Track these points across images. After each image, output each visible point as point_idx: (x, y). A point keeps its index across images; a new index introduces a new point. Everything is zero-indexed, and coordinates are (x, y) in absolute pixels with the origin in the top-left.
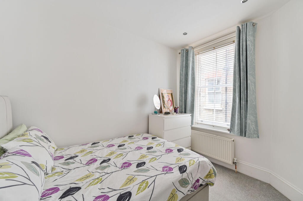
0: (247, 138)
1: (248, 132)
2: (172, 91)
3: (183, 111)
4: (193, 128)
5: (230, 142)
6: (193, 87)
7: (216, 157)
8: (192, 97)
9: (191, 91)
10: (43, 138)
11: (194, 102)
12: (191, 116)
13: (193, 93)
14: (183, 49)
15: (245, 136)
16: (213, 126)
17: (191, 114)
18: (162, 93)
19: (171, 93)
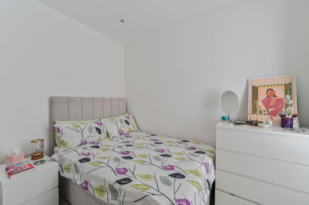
10: (124, 121)
18: (253, 86)
19: (288, 83)
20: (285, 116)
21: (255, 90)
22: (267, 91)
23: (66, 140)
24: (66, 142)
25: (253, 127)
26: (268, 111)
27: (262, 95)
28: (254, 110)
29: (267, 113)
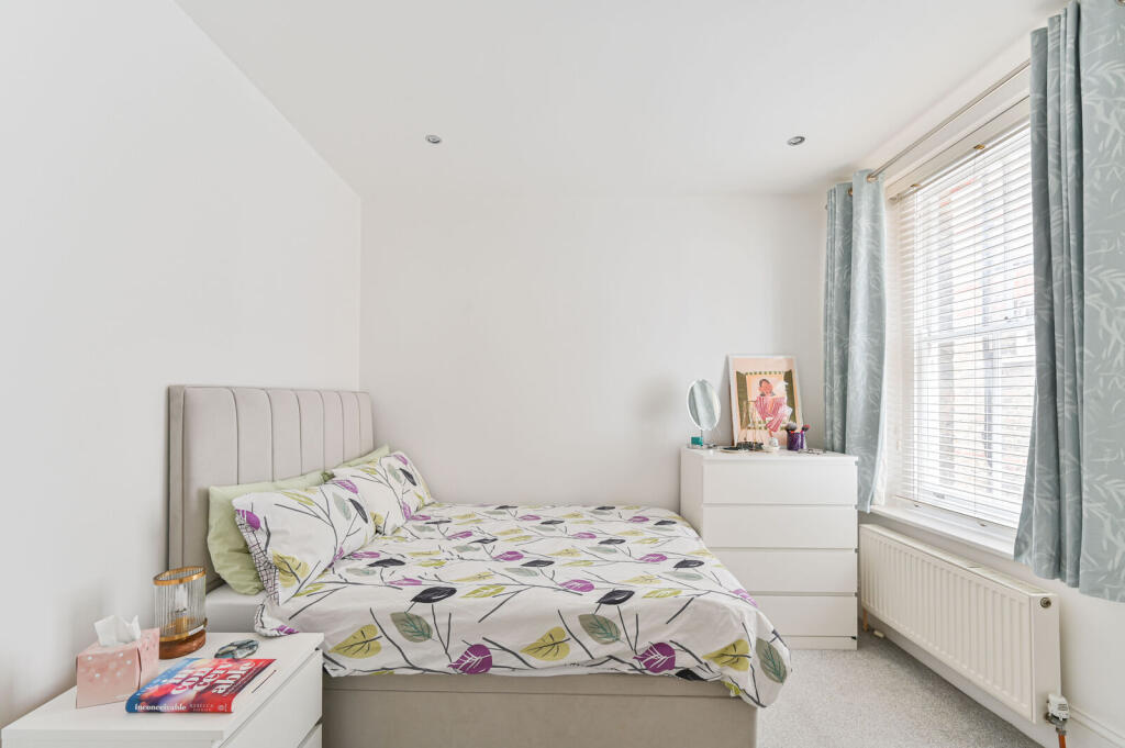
0: (1083, 592)
1: (1089, 562)
2: (790, 361)
3: (837, 443)
4: (864, 518)
5: (1021, 604)
6: (876, 342)
7: (973, 672)
8: (874, 386)
9: (869, 358)
10: (401, 473)
11: (879, 407)
12: (857, 463)
13: (876, 370)
14: (832, 188)
15: (1076, 584)
16: (983, 524)
17: (857, 459)
18: (738, 373)
19: (787, 370)
20: (793, 430)
21: (741, 379)
22: (761, 382)
23: (292, 556)
24: (293, 559)
25: (754, 453)
26: (764, 419)
27: (754, 392)
28: (746, 422)
29: (763, 425)
